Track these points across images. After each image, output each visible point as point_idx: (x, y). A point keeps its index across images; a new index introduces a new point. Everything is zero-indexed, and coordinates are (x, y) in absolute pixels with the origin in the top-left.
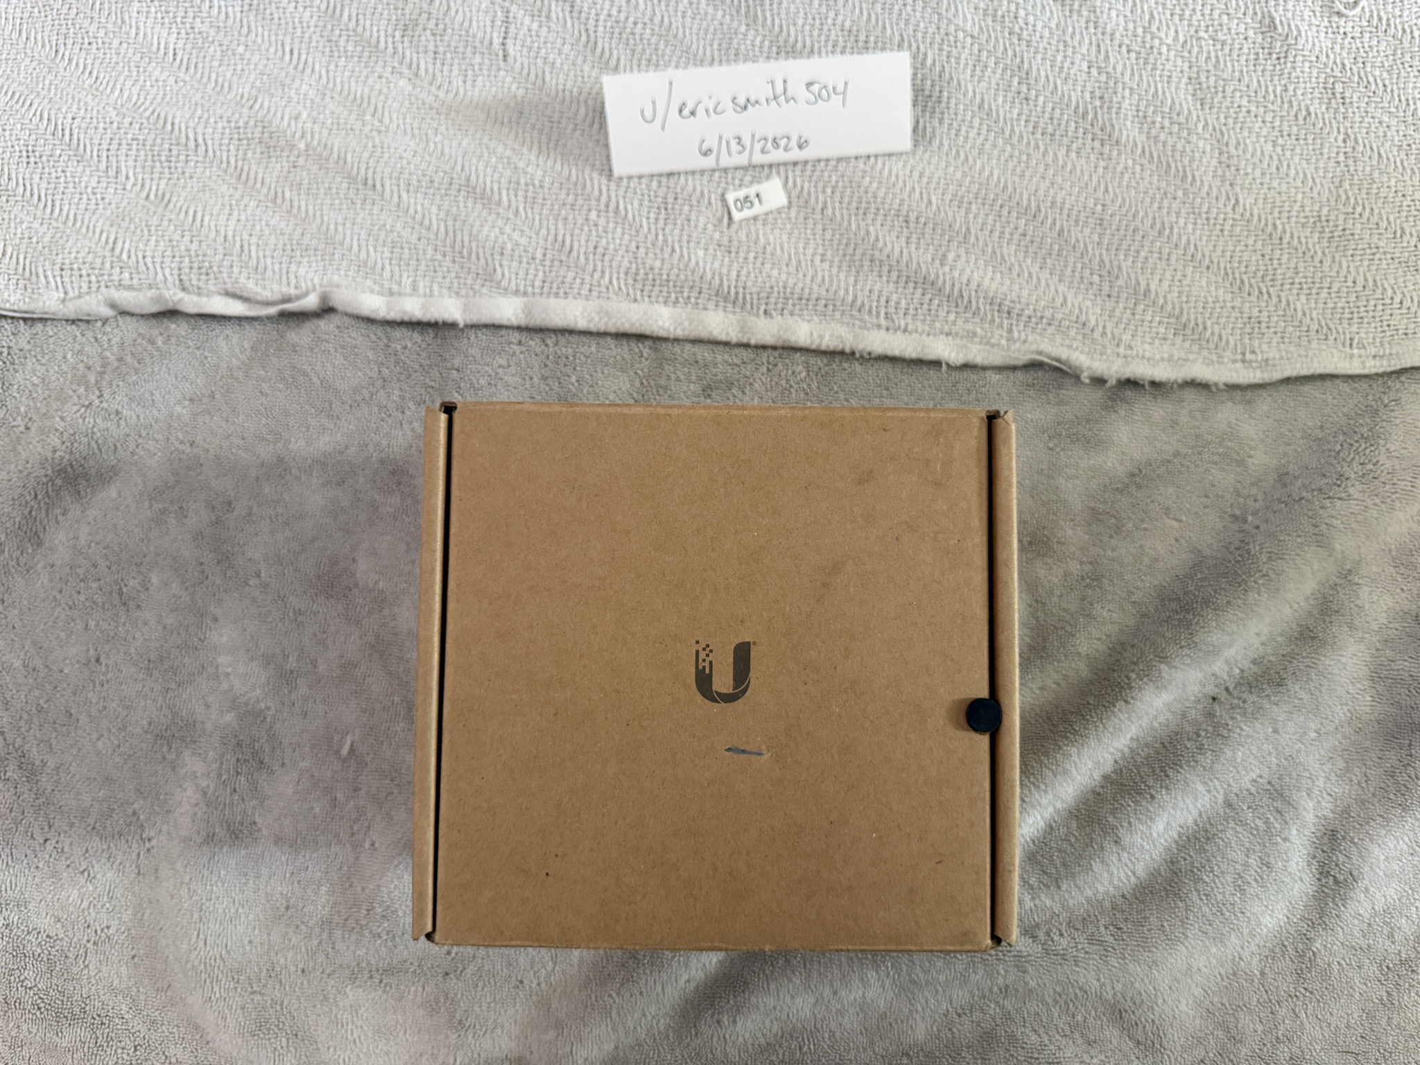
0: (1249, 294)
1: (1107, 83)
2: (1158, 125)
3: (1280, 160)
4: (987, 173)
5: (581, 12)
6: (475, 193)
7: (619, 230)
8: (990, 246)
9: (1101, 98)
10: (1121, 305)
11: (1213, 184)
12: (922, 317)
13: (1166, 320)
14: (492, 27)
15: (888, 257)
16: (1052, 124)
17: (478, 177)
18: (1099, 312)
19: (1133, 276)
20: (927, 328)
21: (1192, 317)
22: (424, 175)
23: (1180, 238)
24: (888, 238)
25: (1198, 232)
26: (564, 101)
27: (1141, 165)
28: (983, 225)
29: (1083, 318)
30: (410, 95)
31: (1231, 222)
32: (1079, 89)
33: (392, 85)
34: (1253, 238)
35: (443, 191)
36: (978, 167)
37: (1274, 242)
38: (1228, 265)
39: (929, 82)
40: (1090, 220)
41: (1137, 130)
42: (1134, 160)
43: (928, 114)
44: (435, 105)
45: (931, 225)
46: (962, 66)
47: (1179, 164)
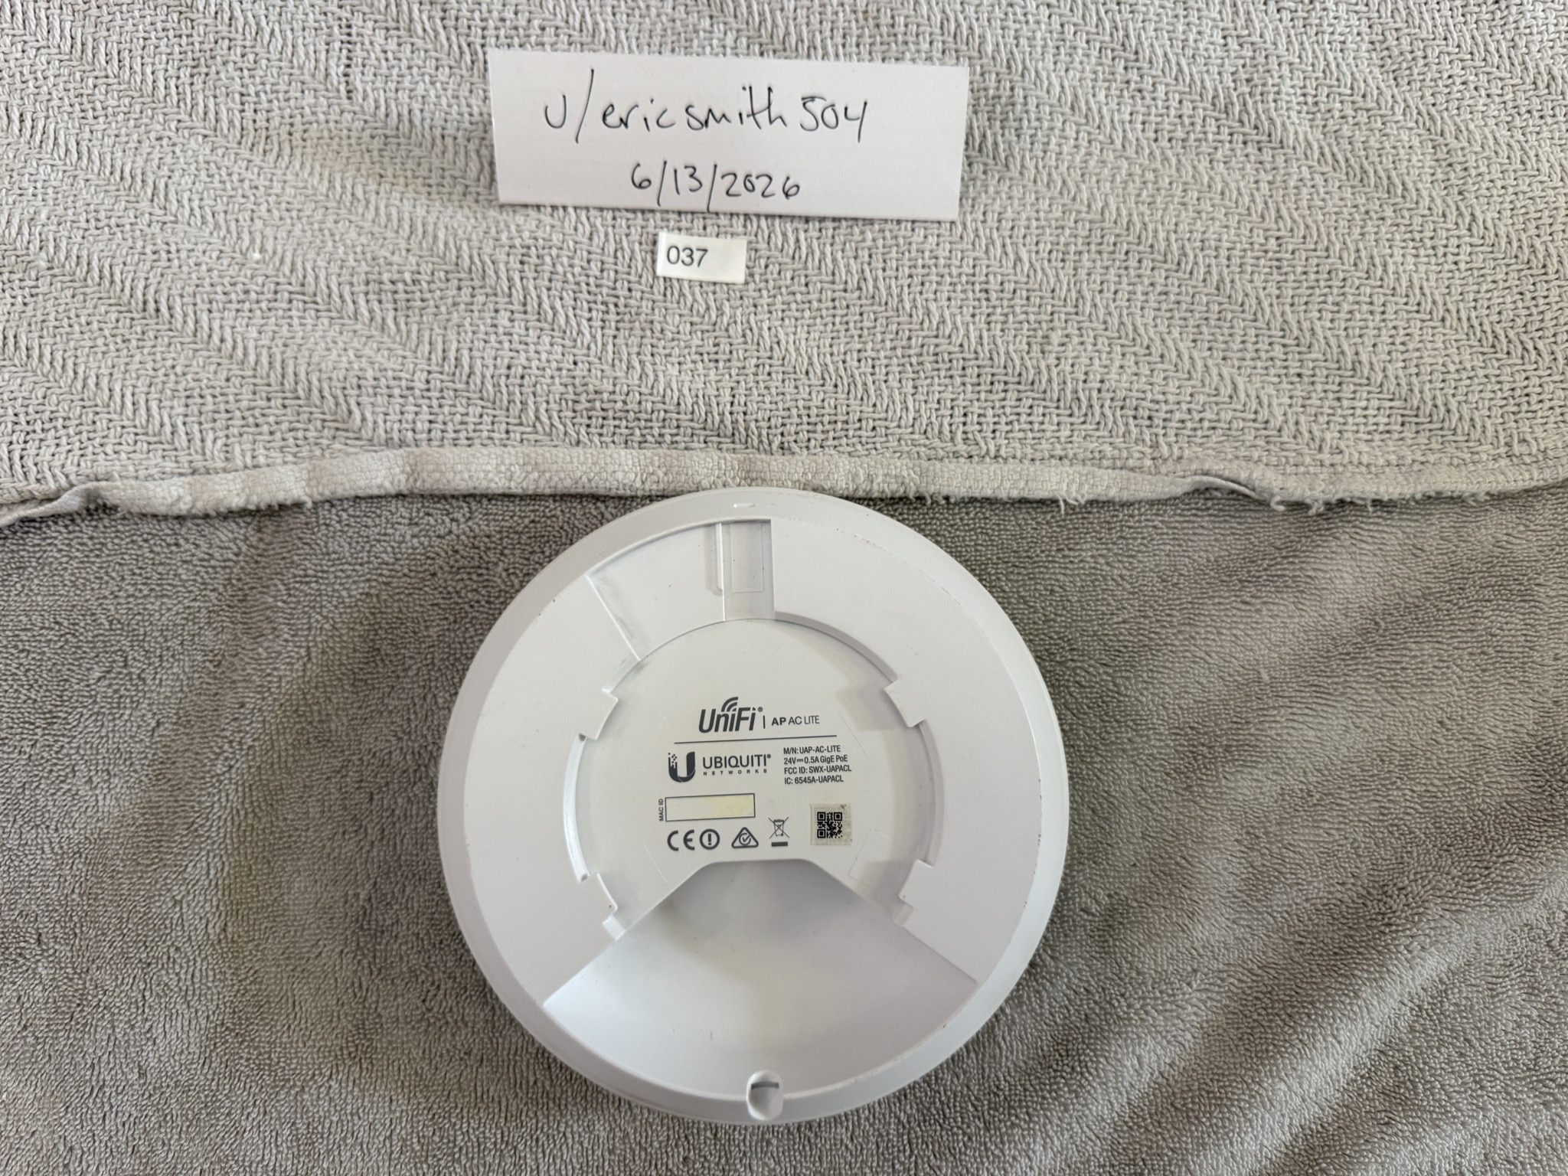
0: (1508, 353)
1: (1253, 58)
2: (1337, 114)
3: (1522, 149)
4: (1100, 204)
5: (457, 19)
6: (316, 303)
7: (546, 340)
8: (1116, 314)
9: (1248, 81)
10: (1319, 387)
11: (1434, 194)
12: (1021, 435)
13: (1389, 404)
14: (327, 51)
15: (961, 345)
16: (1182, 124)
17: (317, 277)
18: (1289, 401)
19: (1333, 342)
20: (1029, 450)
21: (1428, 396)
22: (233, 285)
23: (1398, 279)
24: (958, 319)
25: (1422, 268)
26: (443, 153)
27: (1323, 174)
28: (1102, 283)
29: (1264, 414)
30: (208, 163)
31: (1469, 249)
32: (1216, 70)
33: (177, 150)
34: (1504, 269)
35: (264, 305)
36: (1085, 195)
37: (1534, 272)
38: (1473, 314)
39: (994, 76)
40: (1262, 262)
41: (1308, 124)
42: (1310, 167)
43: (998, 123)
44: (249, 175)
45: (1024, 293)
46: (1039, 49)
47: (1379, 168)
